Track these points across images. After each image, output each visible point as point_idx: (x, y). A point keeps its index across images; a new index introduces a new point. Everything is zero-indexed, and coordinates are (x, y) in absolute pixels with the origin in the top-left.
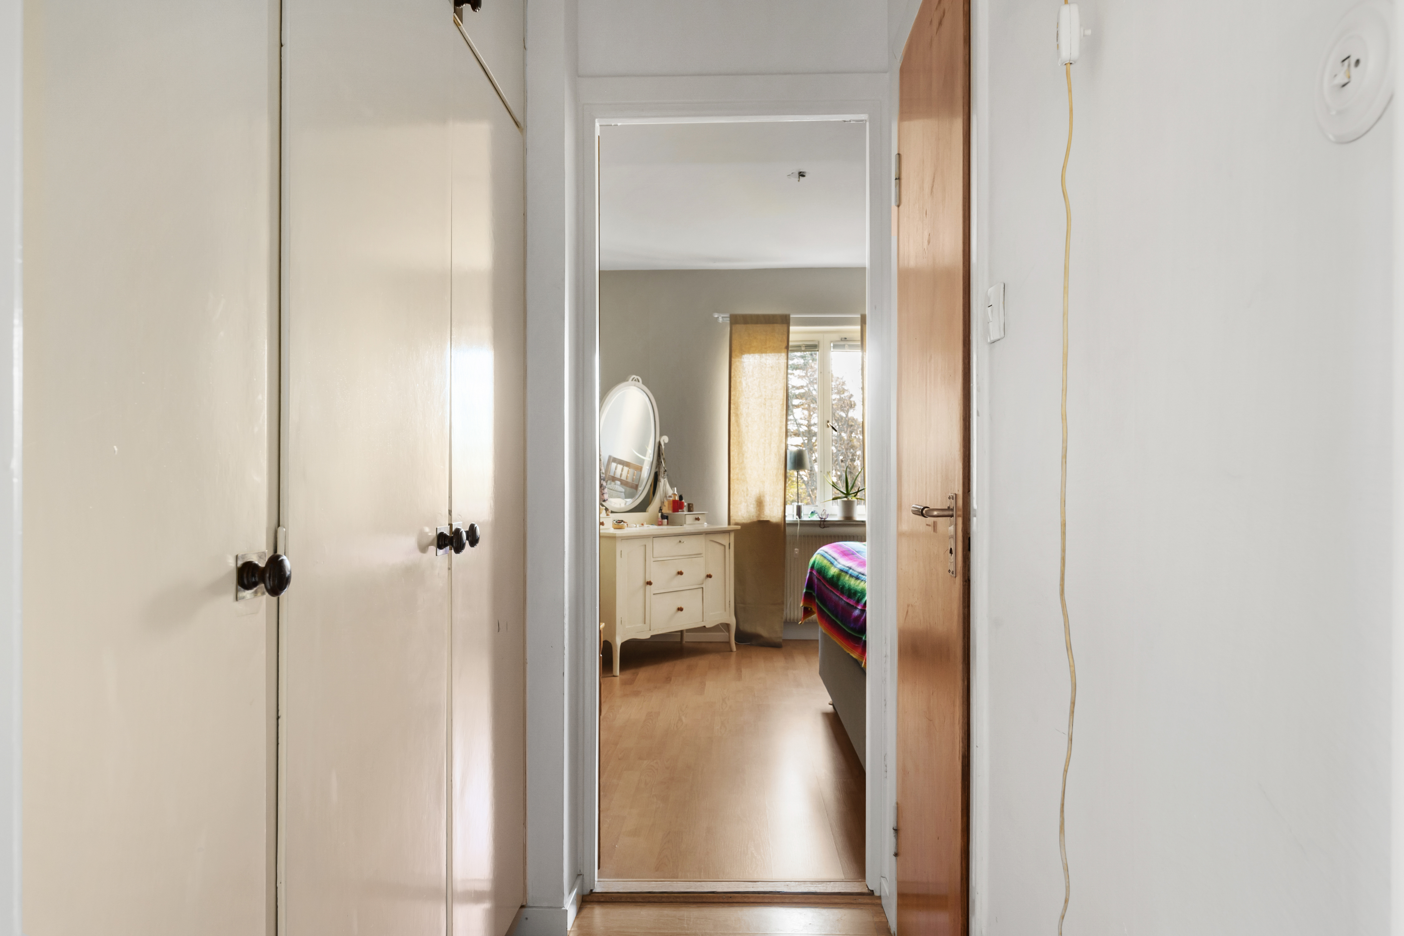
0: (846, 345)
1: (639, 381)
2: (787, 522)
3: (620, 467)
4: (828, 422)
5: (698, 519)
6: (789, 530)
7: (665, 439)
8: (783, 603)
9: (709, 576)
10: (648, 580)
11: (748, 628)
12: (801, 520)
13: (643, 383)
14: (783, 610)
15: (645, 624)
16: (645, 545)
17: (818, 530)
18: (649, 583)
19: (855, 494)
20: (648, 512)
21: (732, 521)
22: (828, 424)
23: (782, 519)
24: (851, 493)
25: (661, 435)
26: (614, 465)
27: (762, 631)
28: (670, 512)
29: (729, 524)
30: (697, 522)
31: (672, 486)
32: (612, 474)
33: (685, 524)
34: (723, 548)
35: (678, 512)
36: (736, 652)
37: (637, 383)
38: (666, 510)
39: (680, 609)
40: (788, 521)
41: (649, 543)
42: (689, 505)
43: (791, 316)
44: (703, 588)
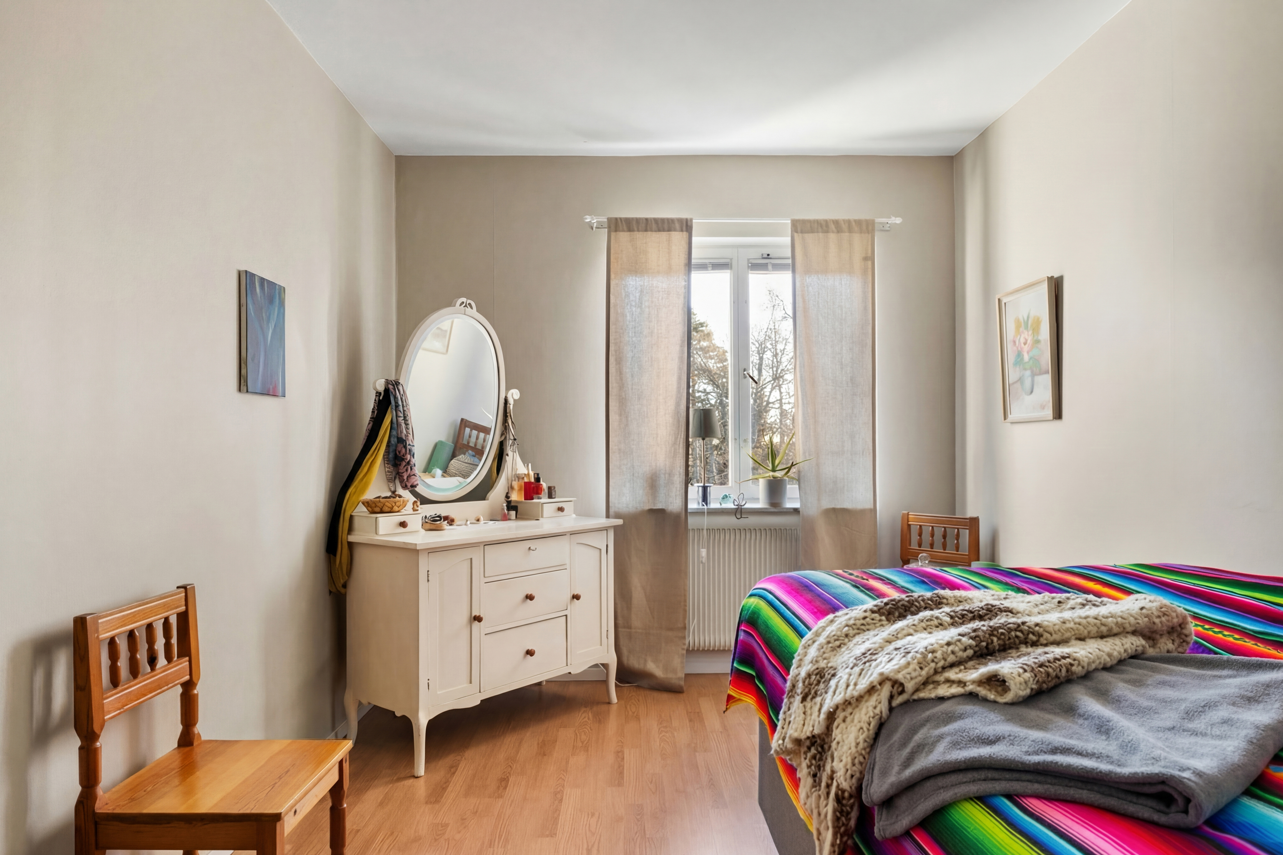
0: (770, 267)
1: (472, 308)
2: (689, 511)
3: (475, 433)
4: (745, 370)
5: (561, 509)
6: (692, 521)
7: (514, 395)
8: (685, 628)
9: (576, 597)
10: (475, 613)
11: (634, 663)
12: (708, 507)
13: (477, 311)
14: (684, 638)
15: (471, 683)
16: (471, 559)
17: (732, 520)
18: (478, 619)
19: (787, 470)
20: (488, 500)
21: (612, 511)
22: (745, 373)
23: (682, 509)
24: (777, 469)
25: (508, 389)
26: (468, 430)
27: (653, 667)
28: (522, 499)
29: (608, 516)
30: (560, 513)
31: (525, 461)
32: (465, 442)
33: (542, 517)
34: (599, 550)
35: (532, 499)
36: (616, 705)
37: (468, 309)
38: (515, 497)
39: (530, 653)
40: (691, 509)
41: (476, 555)
42: (550, 488)
43: (694, 221)
44: (566, 616)
